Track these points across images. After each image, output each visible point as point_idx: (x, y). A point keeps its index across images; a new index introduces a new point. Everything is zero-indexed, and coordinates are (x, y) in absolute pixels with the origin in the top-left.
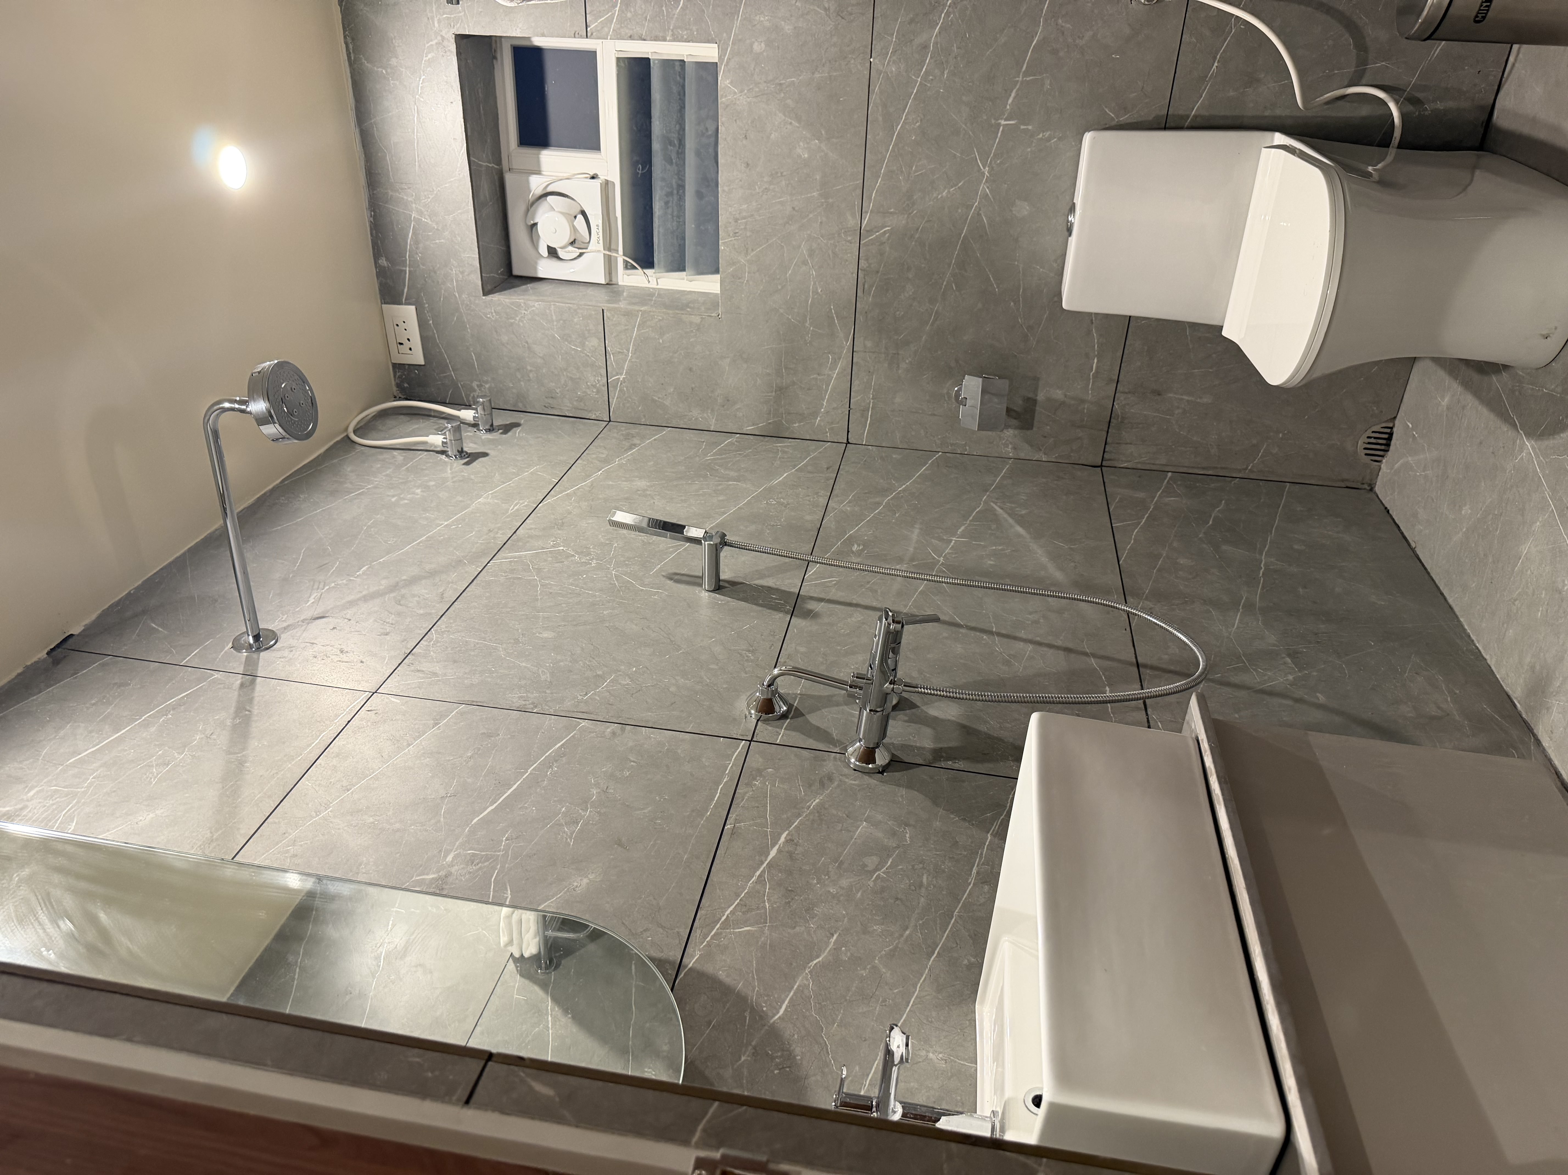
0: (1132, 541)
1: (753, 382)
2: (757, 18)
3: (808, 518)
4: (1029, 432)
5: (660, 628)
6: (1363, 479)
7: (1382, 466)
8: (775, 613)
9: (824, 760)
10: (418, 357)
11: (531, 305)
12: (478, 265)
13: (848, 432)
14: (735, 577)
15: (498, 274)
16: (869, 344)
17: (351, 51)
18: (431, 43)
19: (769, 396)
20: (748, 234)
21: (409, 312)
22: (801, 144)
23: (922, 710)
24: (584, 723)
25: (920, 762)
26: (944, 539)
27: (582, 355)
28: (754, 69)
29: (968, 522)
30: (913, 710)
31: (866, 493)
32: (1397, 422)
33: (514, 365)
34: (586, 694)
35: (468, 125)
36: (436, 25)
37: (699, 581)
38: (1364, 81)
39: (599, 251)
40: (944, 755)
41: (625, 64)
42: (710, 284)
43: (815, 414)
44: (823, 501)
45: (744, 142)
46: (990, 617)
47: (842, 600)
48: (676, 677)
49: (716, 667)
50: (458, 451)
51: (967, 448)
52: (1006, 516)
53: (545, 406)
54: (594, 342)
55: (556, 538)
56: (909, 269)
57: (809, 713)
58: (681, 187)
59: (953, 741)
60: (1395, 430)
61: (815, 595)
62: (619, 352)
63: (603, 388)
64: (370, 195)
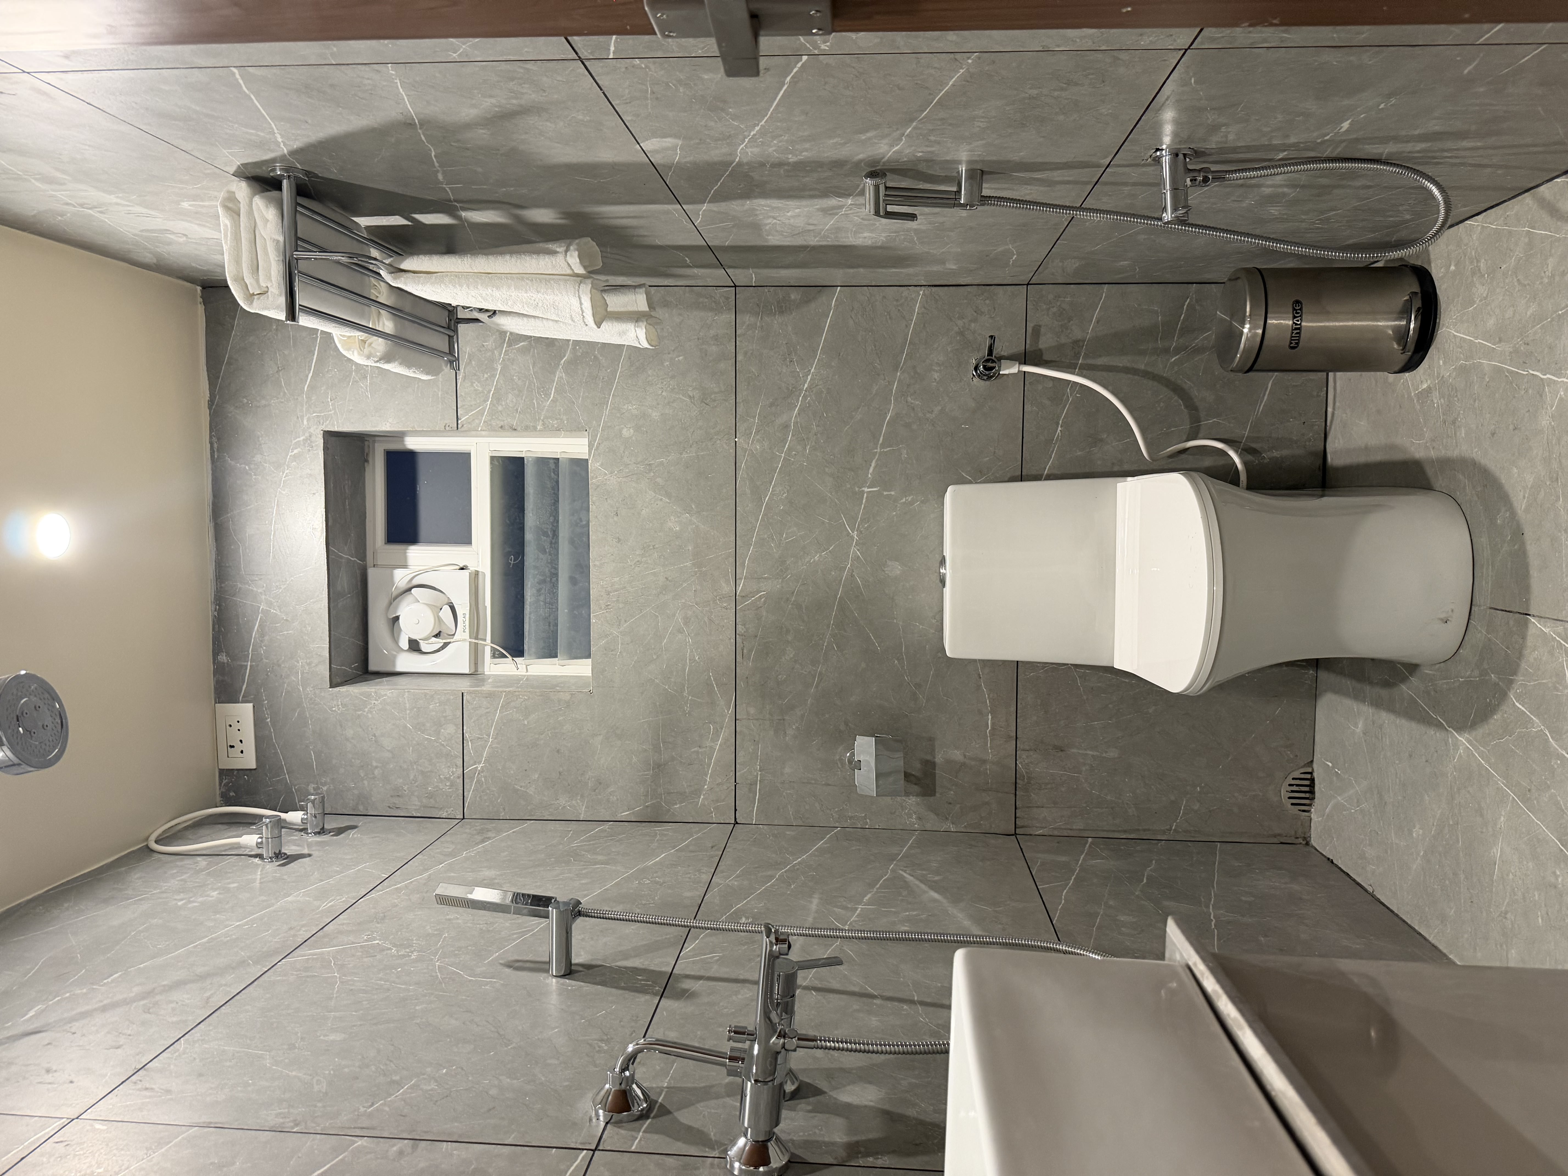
0: (1063, 901)
1: (628, 760)
2: (626, 407)
3: (688, 894)
4: (931, 799)
5: (487, 1022)
6: (1296, 832)
7: (1312, 816)
8: (640, 995)
9: (697, 1168)
10: (250, 761)
11: (382, 693)
12: (328, 655)
13: (736, 810)
14: (592, 960)
15: (351, 668)
16: (752, 711)
17: (215, 450)
18: (298, 439)
19: (647, 775)
20: (621, 606)
21: (245, 711)
22: (672, 518)
23: (830, 1096)
24: (360, 1142)
25: (829, 1160)
26: (848, 908)
27: (436, 744)
28: (624, 452)
29: (875, 890)
30: (818, 1097)
31: (756, 867)
32: (1315, 766)
33: (358, 762)
34: (373, 1104)
35: (330, 516)
36: (305, 422)
37: (546, 966)
38: (1200, 435)
39: (464, 640)
40: (862, 1149)
41: (499, 463)
42: (582, 668)
43: (697, 793)
44: (706, 878)
45: (616, 518)
46: (909, 985)
47: (726, 976)
48: (501, 1078)
49: (556, 1062)
50: (275, 853)
51: (868, 821)
52: (917, 882)
53: (389, 807)
54: (451, 730)
55: (372, 932)
56: (788, 631)
57: (679, 1109)
58: (555, 575)
59: (873, 1131)
60: (1315, 775)
61: (692, 973)
62: (479, 738)
63: (458, 781)
64: (217, 588)
